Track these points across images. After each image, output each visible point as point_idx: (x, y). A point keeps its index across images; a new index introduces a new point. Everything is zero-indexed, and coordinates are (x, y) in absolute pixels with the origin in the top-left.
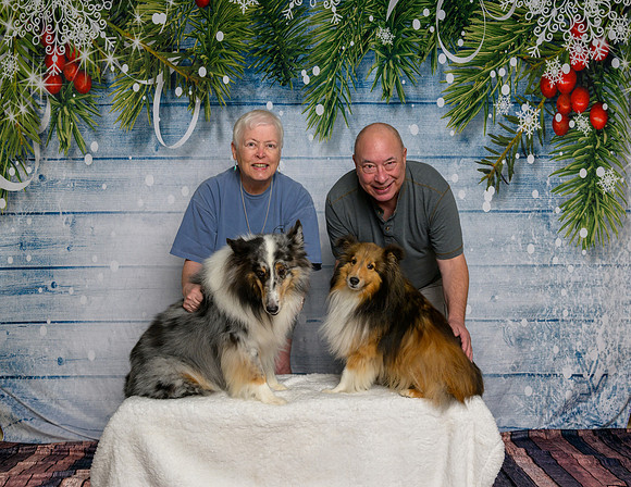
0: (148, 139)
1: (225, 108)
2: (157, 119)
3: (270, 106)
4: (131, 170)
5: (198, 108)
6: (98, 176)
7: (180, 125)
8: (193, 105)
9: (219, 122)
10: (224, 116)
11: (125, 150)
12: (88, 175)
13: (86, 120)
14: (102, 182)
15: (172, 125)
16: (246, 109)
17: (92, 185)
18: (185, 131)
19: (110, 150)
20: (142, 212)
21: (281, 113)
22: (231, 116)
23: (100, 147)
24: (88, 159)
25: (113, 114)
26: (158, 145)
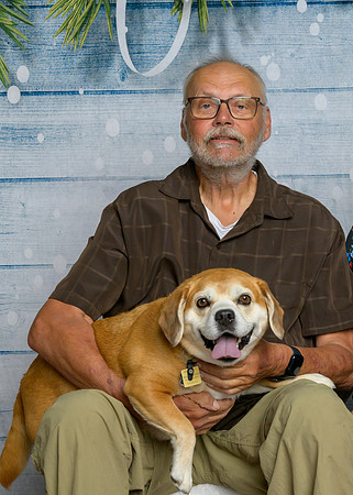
0: (108, 62)
1: (230, 10)
2: (122, 29)
3: (302, 5)
4: (83, 111)
5: (187, 10)
6: (30, 121)
7: (160, 38)
8: (180, 6)
9: (222, 34)
10: (230, 23)
11: (72, 79)
12: (14, 119)
13: (8, 31)
14: (37, 130)
15: (146, 39)
16: (265, 11)
17: (22, 136)
18: (167, 48)
19: (47, 80)
20: (103, 178)
21: (320, 17)
22: (241, 24)
23: (32, 73)
24: (14, 94)
25: (52, 21)
26: (125, 72)
